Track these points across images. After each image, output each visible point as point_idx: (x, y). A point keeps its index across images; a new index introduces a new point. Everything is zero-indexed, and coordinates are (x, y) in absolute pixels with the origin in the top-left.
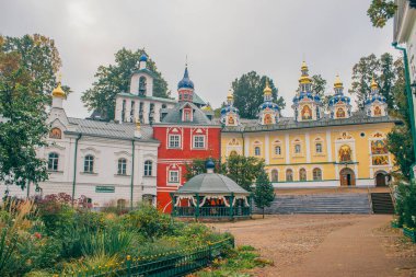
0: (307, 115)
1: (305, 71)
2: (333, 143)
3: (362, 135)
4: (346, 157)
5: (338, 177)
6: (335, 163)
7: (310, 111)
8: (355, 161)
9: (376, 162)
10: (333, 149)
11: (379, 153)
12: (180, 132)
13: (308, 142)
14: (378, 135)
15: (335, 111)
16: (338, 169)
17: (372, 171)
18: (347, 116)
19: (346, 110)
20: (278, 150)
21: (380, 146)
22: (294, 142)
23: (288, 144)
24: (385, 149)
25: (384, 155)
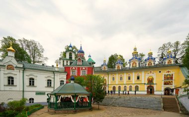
0: (134, 65)
1: (135, 49)
2: (145, 76)
3: (160, 72)
4: (150, 81)
5: (146, 89)
6: (145, 84)
7: (136, 64)
8: (154, 83)
9: (165, 84)
10: (145, 78)
11: (168, 80)
12: (76, 69)
13: (134, 76)
14: (168, 72)
15: (147, 63)
16: (146, 86)
17: (163, 87)
18: (153, 65)
19: (153, 63)
20: (121, 78)
21: (169, 76)
22: (128, 76)
23: (125, 76)
24: (172, 78)
25: (170, 81)
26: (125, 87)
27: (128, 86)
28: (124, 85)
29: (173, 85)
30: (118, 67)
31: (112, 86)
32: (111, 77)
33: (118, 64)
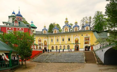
0: (66, 30)
1: (67, 19)
2: (73, 38)
3: (82, 35)
4: (77, 42)
6: (73, 44)
7: (67, 29)
8: (79, 43)
9: (85, 43)
10: (73, 39)
11: (87, 40)
13: (66, 38)
14: (87, 35)
15: (75, 29)
16: (74, 45)
17: (84, 46)
18: (78, 30)
19: (78, 29)
20: (58, 40)
21: (87, 38)
22: (62, 38)
23: (60, 38)
24: (89, 39)
25: (88, 41)
26: (61, 46)
27: (62, 46)
28: (60, 45)
29: (90, 44)
30: (55, 31)
31: (51, 46)
32: (50, 39)
33: (55, 30)
